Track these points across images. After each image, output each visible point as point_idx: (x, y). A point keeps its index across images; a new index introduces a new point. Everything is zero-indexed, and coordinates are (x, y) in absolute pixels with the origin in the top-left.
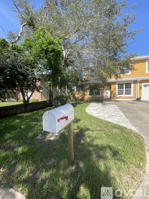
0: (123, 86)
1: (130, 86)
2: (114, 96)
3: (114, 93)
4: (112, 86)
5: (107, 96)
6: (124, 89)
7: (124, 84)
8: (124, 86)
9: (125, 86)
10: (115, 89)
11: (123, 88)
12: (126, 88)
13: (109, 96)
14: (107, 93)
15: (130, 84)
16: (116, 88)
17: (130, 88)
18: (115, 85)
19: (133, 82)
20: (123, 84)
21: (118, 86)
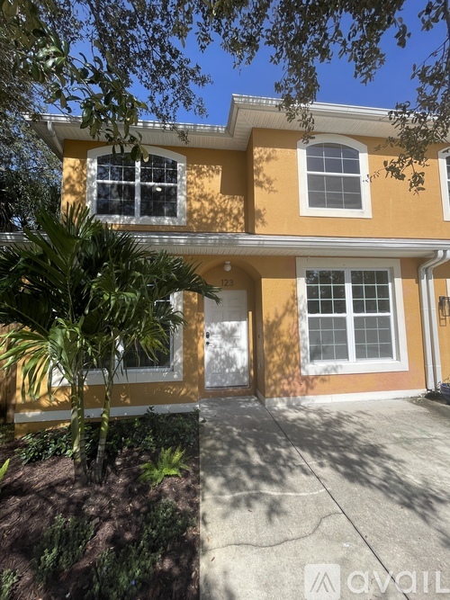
0: (340, 293)
1: (384, 292)
2: (288, 361)
3: (285, 339)
4: (268, 285)
5: (230, 361)
6: (350, 315)
7: (348, 276)
8: (348, 287)
9: (356, 292)
10: (290, 309)
11: (341, 308)
12: (358, 307)
13: (242, 358)
14: (229, 336)
15: (382, 277)
16: (295, 298)
17: (384, 306)
18: (290, 281)
19: (397, 266)
20: (339, 277)
21: (311, 292)
